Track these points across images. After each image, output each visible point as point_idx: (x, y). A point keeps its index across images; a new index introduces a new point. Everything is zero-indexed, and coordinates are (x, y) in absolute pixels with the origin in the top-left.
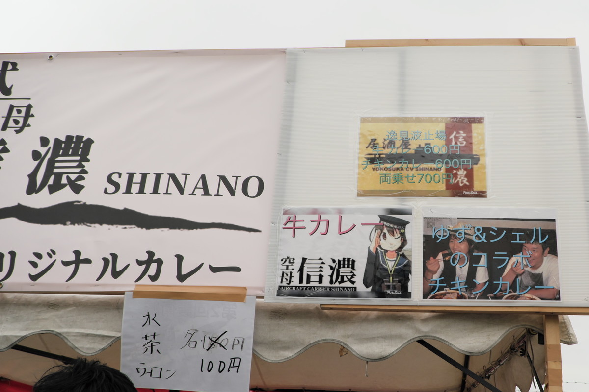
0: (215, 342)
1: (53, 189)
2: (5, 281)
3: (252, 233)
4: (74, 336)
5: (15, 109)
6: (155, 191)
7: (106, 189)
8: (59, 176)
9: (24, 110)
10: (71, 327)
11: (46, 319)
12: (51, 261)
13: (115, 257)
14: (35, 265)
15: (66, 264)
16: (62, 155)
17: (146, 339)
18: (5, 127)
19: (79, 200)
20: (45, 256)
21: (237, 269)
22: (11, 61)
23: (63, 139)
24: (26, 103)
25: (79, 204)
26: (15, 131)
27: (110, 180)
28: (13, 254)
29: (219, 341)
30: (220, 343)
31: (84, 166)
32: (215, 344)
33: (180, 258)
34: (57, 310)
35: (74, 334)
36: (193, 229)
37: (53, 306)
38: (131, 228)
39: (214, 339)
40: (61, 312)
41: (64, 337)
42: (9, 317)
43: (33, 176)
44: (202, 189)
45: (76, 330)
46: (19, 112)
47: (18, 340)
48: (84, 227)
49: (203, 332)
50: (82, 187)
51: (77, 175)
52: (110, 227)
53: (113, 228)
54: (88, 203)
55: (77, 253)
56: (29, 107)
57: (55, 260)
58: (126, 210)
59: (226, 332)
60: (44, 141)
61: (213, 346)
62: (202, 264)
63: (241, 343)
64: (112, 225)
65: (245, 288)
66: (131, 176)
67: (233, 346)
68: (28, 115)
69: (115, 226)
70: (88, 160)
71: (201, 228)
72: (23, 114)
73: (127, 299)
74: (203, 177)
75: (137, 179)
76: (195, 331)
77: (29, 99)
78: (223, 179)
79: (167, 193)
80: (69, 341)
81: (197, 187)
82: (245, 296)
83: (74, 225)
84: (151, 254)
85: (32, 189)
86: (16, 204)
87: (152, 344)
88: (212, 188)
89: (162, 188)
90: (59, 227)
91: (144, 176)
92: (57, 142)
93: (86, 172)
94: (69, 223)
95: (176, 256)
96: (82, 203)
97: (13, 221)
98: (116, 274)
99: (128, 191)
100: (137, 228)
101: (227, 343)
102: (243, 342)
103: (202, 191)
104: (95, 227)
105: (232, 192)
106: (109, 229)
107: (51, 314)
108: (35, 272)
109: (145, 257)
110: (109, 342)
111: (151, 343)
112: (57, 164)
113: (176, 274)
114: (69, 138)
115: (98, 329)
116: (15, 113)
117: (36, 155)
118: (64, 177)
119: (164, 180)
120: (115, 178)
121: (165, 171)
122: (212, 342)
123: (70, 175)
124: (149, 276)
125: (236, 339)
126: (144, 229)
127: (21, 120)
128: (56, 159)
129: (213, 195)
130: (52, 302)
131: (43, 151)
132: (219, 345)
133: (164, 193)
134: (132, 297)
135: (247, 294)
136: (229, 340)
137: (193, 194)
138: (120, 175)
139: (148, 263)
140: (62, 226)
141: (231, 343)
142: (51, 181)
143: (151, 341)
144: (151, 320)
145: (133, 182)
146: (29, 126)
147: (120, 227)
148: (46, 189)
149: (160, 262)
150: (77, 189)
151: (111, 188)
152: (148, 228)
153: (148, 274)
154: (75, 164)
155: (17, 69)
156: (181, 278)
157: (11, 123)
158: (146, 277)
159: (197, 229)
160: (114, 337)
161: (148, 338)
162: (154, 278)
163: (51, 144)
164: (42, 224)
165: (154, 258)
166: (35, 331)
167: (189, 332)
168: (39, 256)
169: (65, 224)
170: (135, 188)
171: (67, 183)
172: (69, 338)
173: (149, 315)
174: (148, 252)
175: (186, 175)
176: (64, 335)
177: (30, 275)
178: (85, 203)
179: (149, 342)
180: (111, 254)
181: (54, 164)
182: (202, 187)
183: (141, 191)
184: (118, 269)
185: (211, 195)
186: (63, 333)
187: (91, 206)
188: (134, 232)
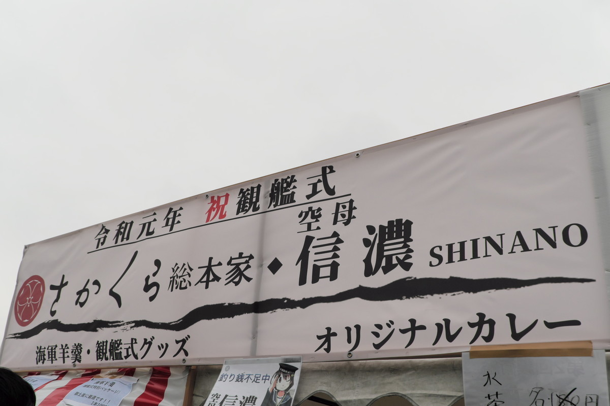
0: (564, 400)
1: (386, 270)
2: (354, 351)
3: (586, 283)
4: (418, 397)
5: (341, 205)
6: (475, 256)
7: (431, 262)
8: (389, 258)
9: (347, 205)
10: (414, 389)
11: (391, 383)
12: (390, 330)
13: (447, 322)
14: (377, 335)
15: (403, 331)
16: (389, 239)
17: (489, 399)
18: (335, 222)
19: (410, 276)
20: (385, 326)
21: (577, 323)
22: (328, 166)
23: (386, 225)
24: (348, 199)
25: (410, 279)
26: (343, 223)
27: (432, 254)
28: (358, 327)
29: (570, 398)
30: (570, 400)
31: (409, 246)
32: (565, 402)
33: (512, 317)
34: (399, 374)
35: (418, 395)
36: (520, 287)
37: (394, 370)
38: (459, 294)
39: (563, 397)
40: (403, 376)
41: (408, 397)
42: (359, 383)
43: (367, 261)
44: (521, 246)
45: (419, 392)
46: (344, 207)
47: (370, 403)
48: (418, 299)
49: (549, 389)
50: (411, 264)
51: (405, 254)
52: (441, 295)
53: (443, 296)
54: (418, 278)
55: (413, 321)
56: (351, 202)
57: (394, 329)
58: (452, 278)
59: (575, 389)
60: (371, 229)
61: (563, 404)
62: (536, 321)
63: (595, 400)
64: (442, 293)
65: (590, 342)
66: (450, 247)
67: (586, 404)
68: (352, 208)
69: (445, 294)
70: (411, 240)
71: (528, 285)
72: (347, 208)
73: (465, 360)
74: (519, 234)
75: (456, 248)
76: (540, 389)
77: (350, 195)
78: (539, 231)
79: (486, 256)
80: (414, 402)
81: (515, 244)
82: (591, 350)
83: (409, 298)
84: (481, 316)
85: (369, 272)
86: (358, 286)
87: (496, 404)
88: (531, 243)
89: (481, 252)
90: (397, 301)
91: (462, 244)
92: (382, 228)
93: (412, 251)
94: (404, 297)
95: (508, 315)
96: (412, 278)
97: (357, 301)
98: (451, 338)
99: (450, 260)
100: (464, 294)
101: (579, 400)
102: (597, 400)
103: (521, 248)
104: (427, 298)
105: (553, 244)
106: (440, 298)
107: (393, 379)
108: (378, 341)
109: (476, 319)
110: (451, 402)
111: (494, 402)
112: (386, 248)
113: (510, 333)
114: (390, 223)
115: (438, 390)
116: (341, 209)
117: (366, 242)
118: (394, 257)
119: (481, 244)
120: (437, 251)
121: (481, 236)
122: (561, 400)
123: (398, 256)
124: (483, 337)
125: (588, 396)
126: (472, 293)
127: (347, 214)
128: (385, 243)
129: (533, 250)
130: (393, 368)
131: (371, 238)
132: (569, 403)
133: (484, 257)
134: (469, 357)
135: (593, 348)
136: (580, 398)
137: (512, 252)
138: (441, 248)
139: (480, 324)
140: (399, 300)
141: (583, 401)
142: (383, 264)
143: (494, 401)
144: (492, 380)
145: (453, 251)
146: (354, 217)
147: (449, 294)
148: (381, 270)
149: (492, 323)
150: (407, 267)
151: (435, 261)
152: (475, 291)
153: (482, 335)
154: (401, 245)
155: (334, 171)
156: (516, 336)
157: (340, 218)
158: (480, 338)
159: (524, 286)
160: (455, 396)
161: (491, 397)
162: (488, 339)
163: (377, 231)
164: (381, 300)
165: (486, 319)
166: (382, 394)
167: (534, 390)
168: (379, 327)
169: (401, 299)
170: (456, 257)
171: (397, 263)
172: (413, 399)
173: (488, 375)
174: (479, 314)
175: (501, 235)
176: (409, 397)
177: (374, 344)
178: (415, 278)
179: (492, 402)
180: (444, 320)
181: (384, 248)
182: (520, 244)
183: (462, 258)
184: (452, 332)
185: (531, 250)
186: (408, 394)
187: (421, 279)
188: (463, 297)
